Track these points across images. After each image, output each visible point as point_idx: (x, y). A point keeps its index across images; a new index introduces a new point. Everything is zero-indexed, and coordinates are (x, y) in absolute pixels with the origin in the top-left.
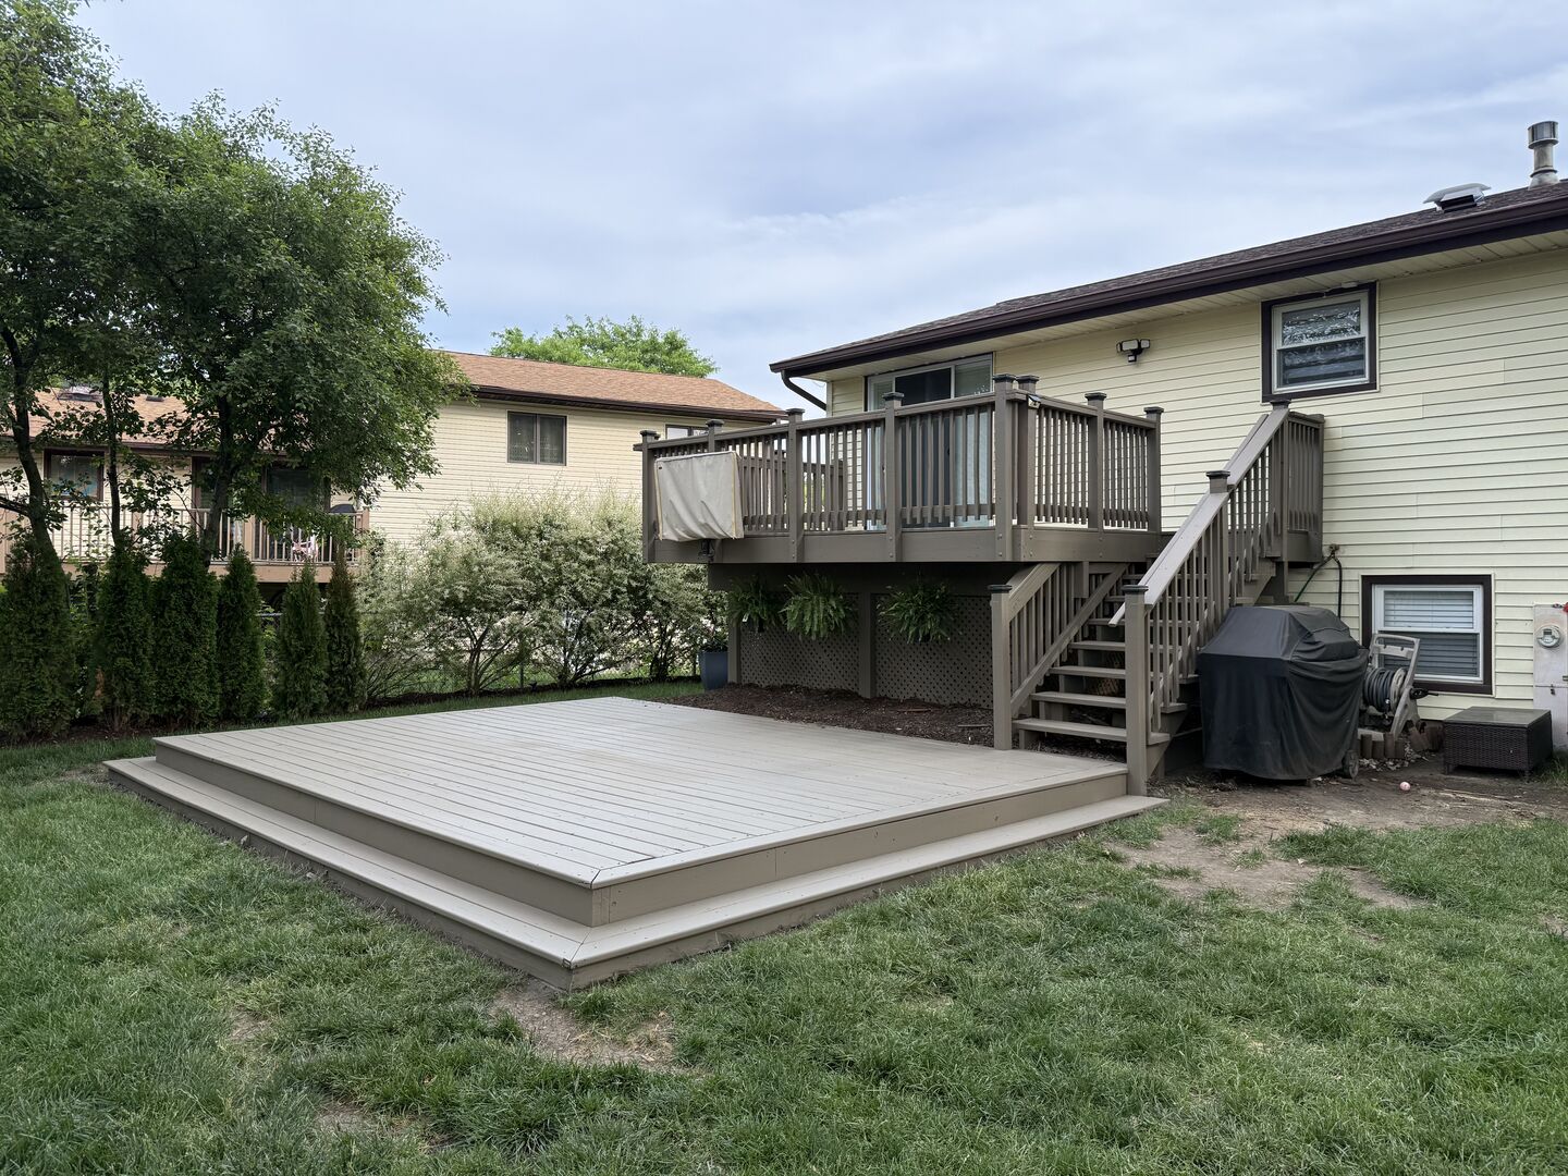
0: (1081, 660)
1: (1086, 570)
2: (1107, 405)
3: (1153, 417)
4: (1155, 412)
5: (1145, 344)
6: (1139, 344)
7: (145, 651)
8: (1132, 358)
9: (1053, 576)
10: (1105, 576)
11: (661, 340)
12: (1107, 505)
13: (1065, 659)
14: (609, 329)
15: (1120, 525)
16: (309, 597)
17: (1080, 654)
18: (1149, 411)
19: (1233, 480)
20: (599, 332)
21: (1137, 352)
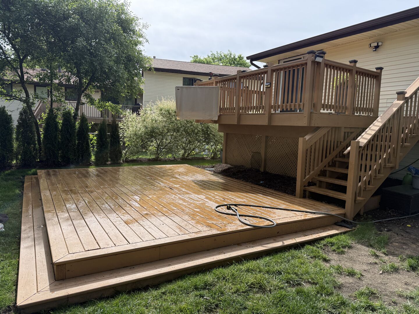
0: (337, 165)
1: (343, 130)
2: (358, 65)
3: (379, 71)
4: (381, 69)
5: (380, 44)
6: (378, 44)
7: (55, 143)
8: (374, 49)
9: (328, 132)
10: (351, 133)
11: (236, 57)
12: (358, 105)
13: (330, 164)
14: (223, 55)
15: (360, 113)
16: (104, 129)
17: (337, 163)
18: (377, 69)
19: (407, 95)
20: (220, 56)
21: (377, 47)
